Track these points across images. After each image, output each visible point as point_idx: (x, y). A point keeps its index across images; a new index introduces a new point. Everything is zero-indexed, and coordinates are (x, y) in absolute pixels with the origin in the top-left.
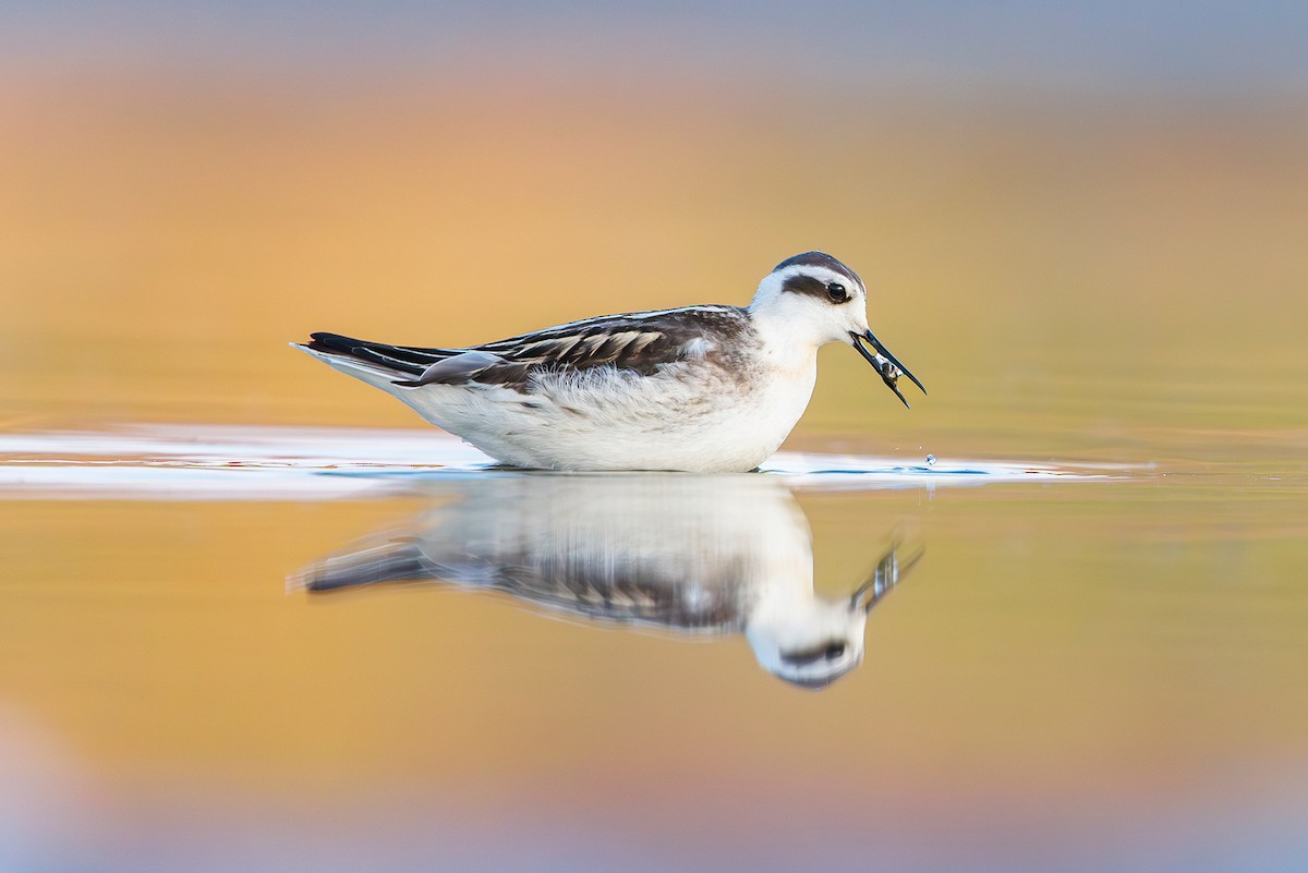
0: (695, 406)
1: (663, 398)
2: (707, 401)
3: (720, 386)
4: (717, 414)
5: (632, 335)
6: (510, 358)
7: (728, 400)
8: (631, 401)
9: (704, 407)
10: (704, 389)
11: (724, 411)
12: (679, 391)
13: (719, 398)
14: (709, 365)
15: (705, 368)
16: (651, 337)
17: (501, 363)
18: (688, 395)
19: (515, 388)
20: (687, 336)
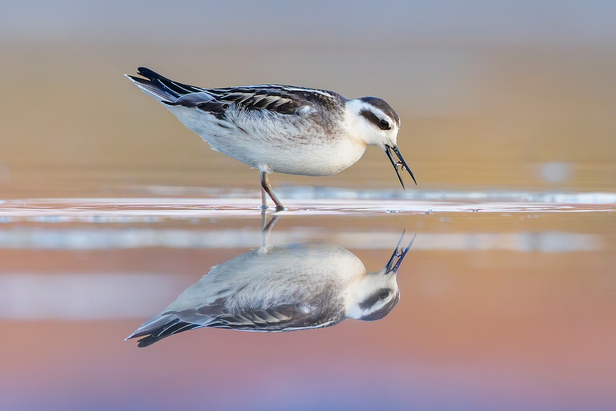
0: (299, 139)
1: (284, 132)
2: (306, 139)
3: (315, 133)
4: (310, 146)
5: (277, 98)
6: (219, 99)
7: (319, 141)
8: (268, 130)
9: (304, 141)
10: (306, 132)
11: (315, 145)
12: (293, 131)
13: (313, 139)
14: (312, 121)
15: (309, 121)
16: (285, 100)
17: (213, 101)
18: (298, 133)
19: (215, 115)
20: (303, 104)
